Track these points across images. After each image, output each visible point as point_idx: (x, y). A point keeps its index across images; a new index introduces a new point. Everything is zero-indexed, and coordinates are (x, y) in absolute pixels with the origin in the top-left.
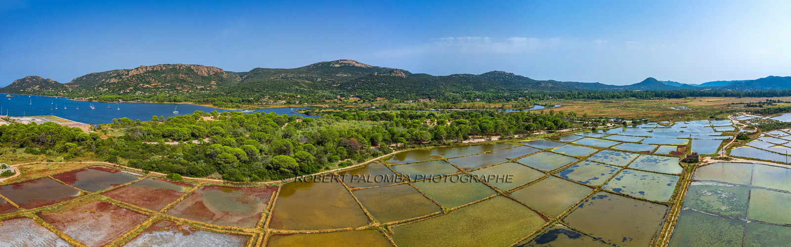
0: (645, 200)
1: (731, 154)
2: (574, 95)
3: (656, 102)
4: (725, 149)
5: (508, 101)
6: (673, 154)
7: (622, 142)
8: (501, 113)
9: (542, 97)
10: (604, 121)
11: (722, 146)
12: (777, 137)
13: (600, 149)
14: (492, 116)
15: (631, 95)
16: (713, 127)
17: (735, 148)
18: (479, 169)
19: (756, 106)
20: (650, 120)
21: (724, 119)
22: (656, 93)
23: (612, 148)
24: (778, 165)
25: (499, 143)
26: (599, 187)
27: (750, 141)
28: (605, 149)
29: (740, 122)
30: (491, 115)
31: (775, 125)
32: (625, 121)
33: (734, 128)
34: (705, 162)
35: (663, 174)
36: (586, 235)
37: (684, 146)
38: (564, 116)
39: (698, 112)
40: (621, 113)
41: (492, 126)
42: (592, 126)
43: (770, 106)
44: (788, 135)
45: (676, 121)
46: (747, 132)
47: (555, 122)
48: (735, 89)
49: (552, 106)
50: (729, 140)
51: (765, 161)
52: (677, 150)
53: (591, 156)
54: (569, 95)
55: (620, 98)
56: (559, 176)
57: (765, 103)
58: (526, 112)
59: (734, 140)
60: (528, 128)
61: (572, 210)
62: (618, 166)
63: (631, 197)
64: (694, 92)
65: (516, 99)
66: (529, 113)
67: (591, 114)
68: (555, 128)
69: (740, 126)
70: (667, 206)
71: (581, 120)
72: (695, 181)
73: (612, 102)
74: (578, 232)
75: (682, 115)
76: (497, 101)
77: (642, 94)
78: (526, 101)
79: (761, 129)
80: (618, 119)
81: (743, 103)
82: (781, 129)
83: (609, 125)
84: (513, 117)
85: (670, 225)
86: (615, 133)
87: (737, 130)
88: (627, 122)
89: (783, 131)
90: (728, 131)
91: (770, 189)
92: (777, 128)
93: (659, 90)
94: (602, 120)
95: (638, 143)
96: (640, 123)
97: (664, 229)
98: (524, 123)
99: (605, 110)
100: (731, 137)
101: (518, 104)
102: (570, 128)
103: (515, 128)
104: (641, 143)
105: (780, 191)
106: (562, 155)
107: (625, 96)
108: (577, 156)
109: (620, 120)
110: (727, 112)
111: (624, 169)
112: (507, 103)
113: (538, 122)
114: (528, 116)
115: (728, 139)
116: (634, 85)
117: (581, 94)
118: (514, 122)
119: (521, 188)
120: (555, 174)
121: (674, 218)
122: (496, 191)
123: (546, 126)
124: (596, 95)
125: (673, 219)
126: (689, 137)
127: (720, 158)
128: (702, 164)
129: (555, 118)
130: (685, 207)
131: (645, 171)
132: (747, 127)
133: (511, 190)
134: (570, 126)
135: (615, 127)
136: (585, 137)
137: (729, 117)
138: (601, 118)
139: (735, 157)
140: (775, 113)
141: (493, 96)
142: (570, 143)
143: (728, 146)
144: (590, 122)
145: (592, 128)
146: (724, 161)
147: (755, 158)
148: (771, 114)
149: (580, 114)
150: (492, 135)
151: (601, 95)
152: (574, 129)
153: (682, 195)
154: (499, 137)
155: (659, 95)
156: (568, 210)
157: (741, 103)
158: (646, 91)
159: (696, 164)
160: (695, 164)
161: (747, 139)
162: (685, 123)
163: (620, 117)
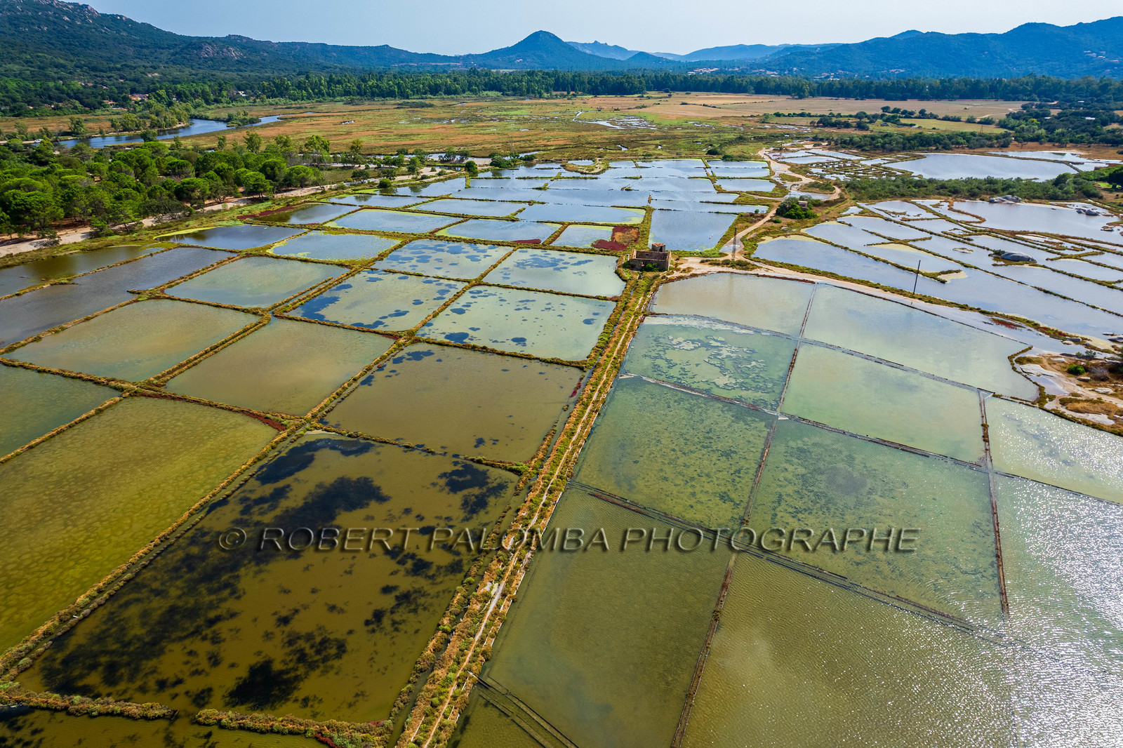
0: (529, 358)
1: (756, 254)
2: (315, 86)
3: (557, 105)
4: (742, 240)
5: (93, 107)
6: (602, 248)
7: (465, 218)
8: (74, 150)
9: (214, 92)
10: (413, 162)
11: (734, 230)
12: (898, 219)
13: (408, 239)
14: (41, 163)
15: (486, 85)
16: (713, 179)
17: (768, 239)
18: (38, 339)
19: (847, 125)
20: (542, 156)
21: (748, 159)
22: (557, 81)
23: (438, 234)
24: (888, 295)
25: (92, 250)
26: (411, 333)
27: (816, 223)
28: (419, 237)
29: (794, 168)
30: (37, 158)
31: (898, 186)
32: (470, 159)
33: (774, 186)
34: (684, 270)
35: (574, 296)
36: (385, 442)
37: (632, 227)
38: (292, 149)
39: (674, 137)
40: (458, 136)
41: (49, 196)
42: (379, 176)
43: (891, 129)
44: (930, 215)
45: (611, 160)
46: (809, 199)
47: (269, 172)
48: (790, 71)
49: (252, 121)
50: (755, 217)
51: (852, 280)
52: (613, 238)
53: (381, 257)
54: (300, 86)
55: (455, 92)
56: (299, 317)
57: (875, 117)
58: (168, 144)
59: (768, 218)
60: (182, 194)
61: (345, 394)
62: (458, 280)
63: (493, 352)
64: (667, 76)
65: (122, 102)
66: (178, 146)
67: (373, 142)
68: (269, 187)
69: (792, 179)
70: (582, 369)
71: (344, 161)
72: (653, 314)
73: (431, 106)
74: (364, 439)
75: (630, 143)
76: (46, 108)
77: (518, 81)
78: (159, 107)
79: (853, 195)
80: (450, 154)
81: (809, 115)
82: (915, 196)
83: (426, 171)
84: (125, 160)
85: (588, 411)
86: (444, 194)
87: (782, 189)
88: (478, 161)
89: (921, 207)
90: (756, 193)
91: (851, 353)
92: (902, 195)
93: (566, 68)
94: (407, 158)
95: (507, 219)
96: (512, 166)
97: (573, 419)
98: (165, 179)
99: (414, 128)
100: (762, 209)
101: (133, 117)
102: (315, 184)
103: (140, 197)
104: (517, 220)
105: (879, 361)
106: (302, 260)
107: (470, 88)
108: (343, 260)
109: (458, 157)
110: (759, 139)
111: (475, 285)
112: (89, 117)
113: (211, 173)
114: (176, 155)
115: (752, 215)
116: (494, 54)
117: (339, 82)
118: (132, 179)
119: (193, 363)
120: (286, 314)
121: (598, 397)
122: (116, 388)
123: (239, 182)
124: (384, 85)
125: (594, 398)
126: (645, 204)
127: (726, 263)
128: (676, 274)
129: (267, 157)
130: (626, 373)
131: (528, 290)
132: (812, 186)
133: (163, 376)
134: (313, 178)
135: (442, 178)
136: (362, 208)
137: (761, 153)
138: (403, 152)
139: (766, 262)
140: (904, 149)
141: (27, 90)
142: (319, 228)
143: (751, 233)
144: (372, 166)
145: (378, 181)
146: (735, 270)
147: (822, 269)
148: (891, 151)
149: (341, 144)
150: (59, 227)
151: (398, 85)
152: (327, 187)
153: (619, 346)
154: (88, 230)
155: (566, 85)
156: (334, 395)
157: (802, 115)
158: (531, 74)
159: (661, 274)
160: (657, 273)
161: (807, 216)
162: (637, 167)
163: (455, 149)
